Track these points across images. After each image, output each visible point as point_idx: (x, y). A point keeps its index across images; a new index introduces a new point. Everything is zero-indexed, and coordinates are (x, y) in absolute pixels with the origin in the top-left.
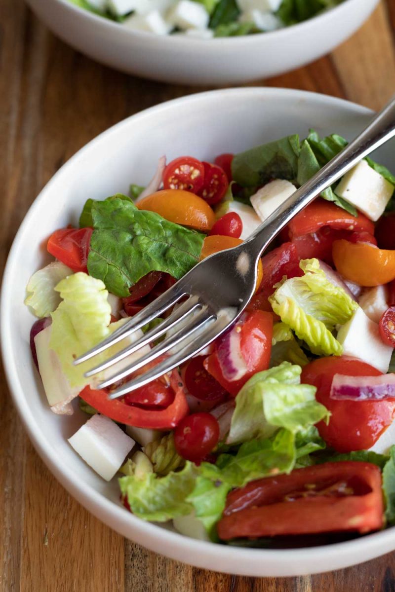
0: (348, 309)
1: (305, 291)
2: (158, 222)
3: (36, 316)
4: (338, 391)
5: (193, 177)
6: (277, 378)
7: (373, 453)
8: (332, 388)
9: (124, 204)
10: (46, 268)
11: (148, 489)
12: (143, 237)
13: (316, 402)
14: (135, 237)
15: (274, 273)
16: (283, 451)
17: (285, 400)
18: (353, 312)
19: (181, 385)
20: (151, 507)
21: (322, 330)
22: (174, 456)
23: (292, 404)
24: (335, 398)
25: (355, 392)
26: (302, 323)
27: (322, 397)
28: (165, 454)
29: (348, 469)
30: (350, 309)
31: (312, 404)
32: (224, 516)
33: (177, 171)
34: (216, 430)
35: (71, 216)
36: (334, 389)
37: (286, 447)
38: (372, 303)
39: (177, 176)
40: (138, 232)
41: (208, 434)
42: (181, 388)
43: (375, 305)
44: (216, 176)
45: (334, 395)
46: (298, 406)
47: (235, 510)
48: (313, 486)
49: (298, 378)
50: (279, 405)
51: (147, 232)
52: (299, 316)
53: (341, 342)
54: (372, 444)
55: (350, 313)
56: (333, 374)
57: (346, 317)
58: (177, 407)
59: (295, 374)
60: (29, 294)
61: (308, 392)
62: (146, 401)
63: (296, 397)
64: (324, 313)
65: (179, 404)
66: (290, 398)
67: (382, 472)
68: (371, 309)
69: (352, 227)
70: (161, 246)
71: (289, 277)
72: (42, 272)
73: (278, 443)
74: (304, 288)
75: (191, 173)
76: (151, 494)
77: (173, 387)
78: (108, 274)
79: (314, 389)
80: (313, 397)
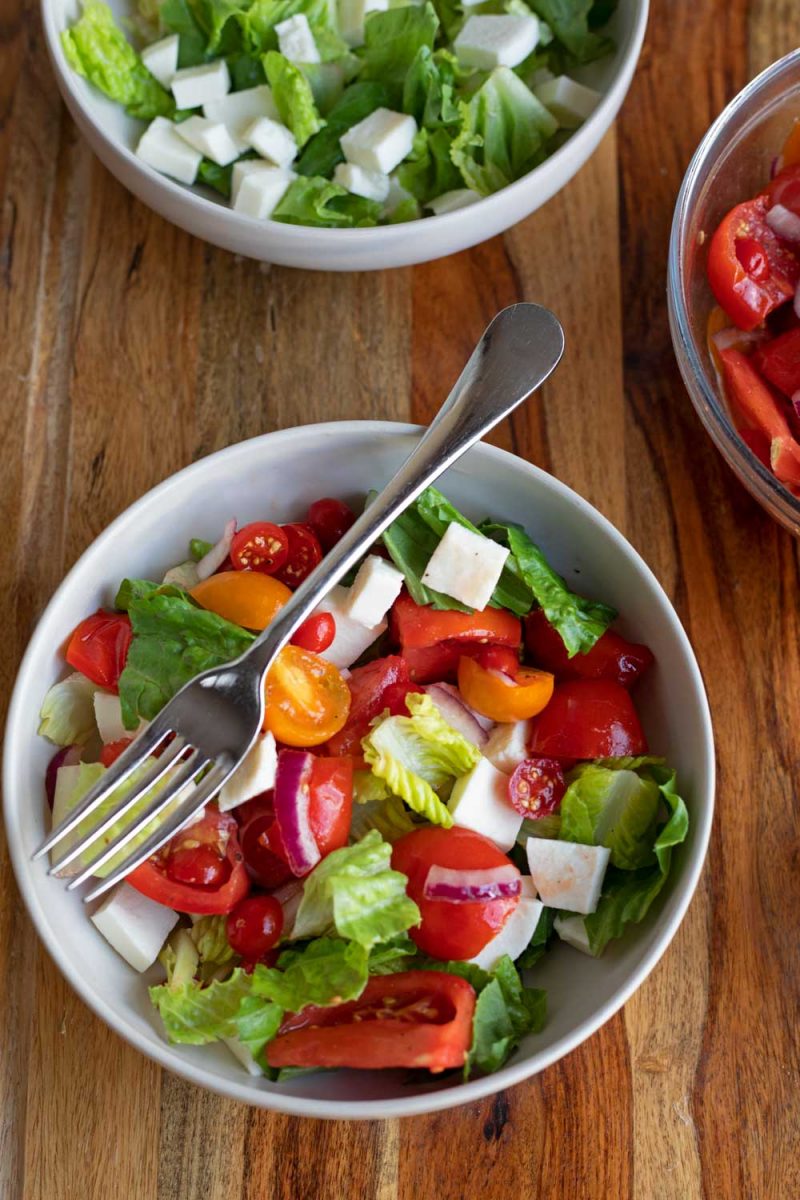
0: (467, 760)
1: (410, 734)
2: (217, 629)
3: (54, 744)
4: (433, 890)
5: (272, 552)
6: (360, 866)
7: (475, 967)
8: (426, 885)
9: (170, 604)
10: (66, 682)
11: (185, 1002)
12: (197, 648)
13: (406, 896)
14: (185, 646)
15: (373, 699)
16: (354, 966)
17: (362, 900)
18: (474, 764)
19: (239, 859)
20: (188, 1023)
21: (426, 795)
22: (226, 946)
23: (372, 903)
24: (428, 898)
25: (456, 892)
26: (400, 786)
27: (413, 892)
28: (214, 943)
29: (437, 984)
30: (470, 760)
31: (400, 899)
32: (278, 1036)
33: (250, 544)
34: (279, 920)
35: (104, 594)
36: (429, 889)
37: (358, 961)
38: (505, 749)
39: (249, 549)
40: (191, 642)
41: (268, 927)
42: (239, 863)
43: (507, 751)
44: (305, 549)
45: (428, 894)
46: (381, 905)
47: (292, 1028)
48: (391, 1001)
49: (387, 862)
50: (354, 906)
51: (203, 641)
52: (397, 779)
53: (451, 811)
54: (474, 955)
55: (469, 765)
56: (431, 865)
57: (464, 770)
58: (232, 890)
59: (383, 856)
60: (44, 721)
61: (395, 885)
62: (193, 880)
63: (378, 893)
64: (436, 759)
65: (236, 883)
66: (370, 897)
67: (477, 997)
68: (501, 757)
69: (485, 641)
71: (393, 714)
72: (59, 687)
73: (350, 953)
74: (409, 730)
75: (269, 546)
76: (188, 1008)
77: (230, 858)
78: (144, 691)
79: (405, 880)
80: (403, 890)
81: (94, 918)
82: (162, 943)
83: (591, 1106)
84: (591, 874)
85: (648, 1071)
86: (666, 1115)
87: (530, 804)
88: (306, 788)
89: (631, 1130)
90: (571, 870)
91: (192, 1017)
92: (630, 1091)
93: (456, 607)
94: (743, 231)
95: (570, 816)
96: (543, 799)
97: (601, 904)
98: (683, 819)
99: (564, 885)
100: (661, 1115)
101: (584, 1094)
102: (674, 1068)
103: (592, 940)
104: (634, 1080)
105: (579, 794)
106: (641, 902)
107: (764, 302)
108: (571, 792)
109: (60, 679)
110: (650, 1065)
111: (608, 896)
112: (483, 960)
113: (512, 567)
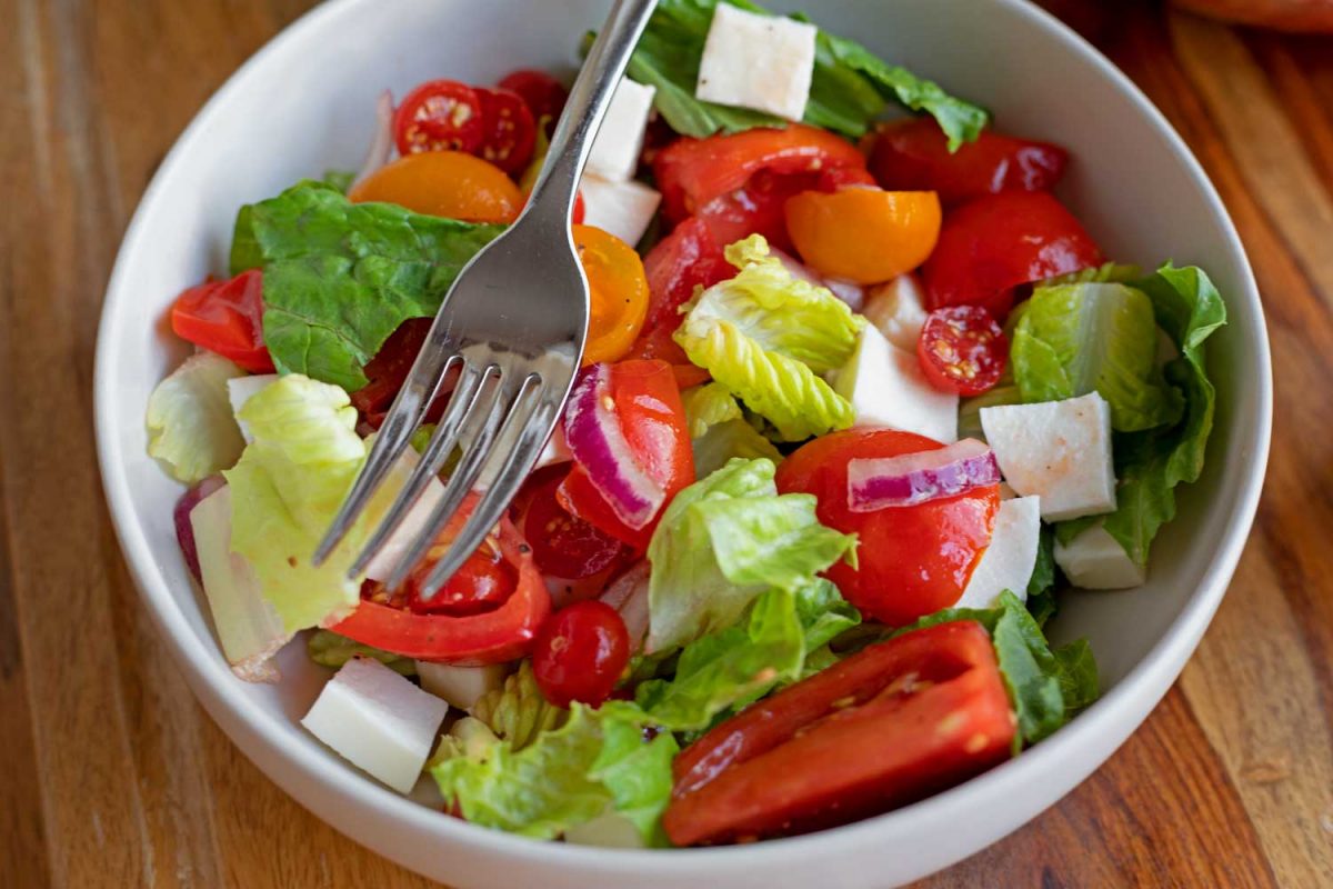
0: (846, 331)
1: (749, 310)
2: (401, 219)
3: (178, 481)
4: (864, 493)
5: (458, 121)
6: (727, 492)
8: (850, 488)
9: (319, 196)
10: (179, 373)
11: (500, 781)
12: (374, 258)
13: (820, 526)
14: (355, 259)
15: (671, 286)
16: (774, 637)
17: (755, 530)
18: (857, 335)
19: (527, 549)
21: (802, 376)
22: (540, 708)
23: (772, 537)
24: (860, 509)
25: (901, 487)
26: (759, 369)
27: (832, 513)
28: (520, 708)
30: (851, 330)
32: (674, 800)
33: (421, 115)
34: (621, 633)
36: (855, 491)
37: (780, 628)
38: (892, 315)
39: (424, 127)
40: (362, 251)
41: (606, 644)
42: (527, 556)
43: (899, 315)
44: (506, 112)
45: (856, 503)
46: (786, 541)
47: (695, 787)
48: (848, 700)
49: (771, 485)
50: (745, 542)
51: (380, 246)
52: (750, 355)
53: (847, 395)
55: (851, 338)
56: (851, 458)
57: (845, 349)
58: (527, 594)
59: (763, 476)
60: (154, 434)
61: (800, 508)
62: (458, 596)
63: (778, 520)
66: (767, 525)
67: (992, 639)
68: (893, 326)
69: (817, 164)
70: (415, 269)
71: (706, 287)
72: (171, 383)
73: (759, 625)
74: (745, 303)
75: (451, 116)
76: (509, 789)
77: (510, 554)
78: (312, 344)
79: (811, 500)
80: (812, 518)
81: (307, 722)
82: (431, 738)
83: (1195, 858)
84: (1095, 439)
85: (1263, 784)
86: (1316, 841)
87: (964, 372)
88: (610, 403)
89: (1271, 874)
90: (1063, 442)
91: (520, 807)
92: (1247, 819)
93: (759, 121)
95: (1029, 375)
96: (980, 360)
97: (1120, 493)
98: (1212, 299)
99: (1057, 471)
100: (1309, 843)
101: (1178, 844)
102: (1300, 767)
103: (1128, 547)
104: (1246, 803)
105: (1036, 333)
106: (1189, 454)
108: (1022, 333)
109: (169, 370)
110: (1262, 775)
111: (1127, 482)
113: (827, 60)
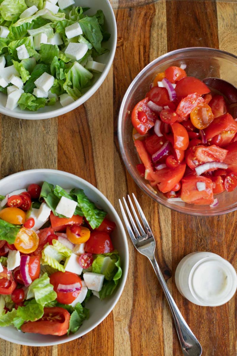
1: (54, 249)
5: (18, 203)
6: (41, 284)
7: (71, 306)
8: (58, 288)
13: (53, 291)
15: (45, 240)
18: (70, 255)
19: (13, 281)
20: (3, 321)
21: (58, 264)
23: (44, 294)
27: (55, 289)
29: (61, 311)
31: (52, 291)
33: (12, 201)
34: (23, 295)
38: (78, 250)
41: (21, 298)
43: (79, 251)
45: (58, 291)
46: (47, 294)
48: (51, 315)
49: (49, 282)
50: (40, 295)
53: (64, 268)
54: (71, 303)
56: (59, 283)
57: (67, 256)
58: (11, 289)
59: (47, 281)
61: (51, 288)
62: (2, 286)
63: (46, 291)
65: (13, 287)
66: (44, 292)
67: (71, 315)
68: (77, 252)
69: (72, 225)
70: (5, 232)
71: (49, 244)
77: (11, 281)
79: (53, 287)
80: (53, 289)
83: (104, 329)
84: (99, 282)
85: (118, 321)
86: (122, 332)
87: (84, 265)
88: (28, 265)
89: (114, 335)
90: (94, 281)
91: (4, 320)
92: (113, 326)
93: (64, 218)
94: (141, 109)
95: (94, 267)
96: (87, 263)
97: (103, 288)
98: (120, 272)
99: (93, 285)
100: (121, 331)
101: (102, 327)
102: (124, 320)
103: (100, 297)
104: (114, 323)
105: (96, 263)
106: (111, 289)
107: (145, 129)
108: (94, 262)
110: (118, 319)
111: (104, 286)
112: (73, 304)
113: (78, 206)
